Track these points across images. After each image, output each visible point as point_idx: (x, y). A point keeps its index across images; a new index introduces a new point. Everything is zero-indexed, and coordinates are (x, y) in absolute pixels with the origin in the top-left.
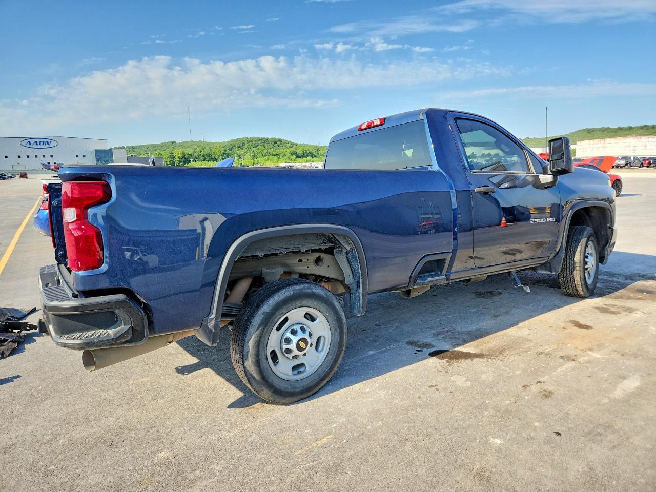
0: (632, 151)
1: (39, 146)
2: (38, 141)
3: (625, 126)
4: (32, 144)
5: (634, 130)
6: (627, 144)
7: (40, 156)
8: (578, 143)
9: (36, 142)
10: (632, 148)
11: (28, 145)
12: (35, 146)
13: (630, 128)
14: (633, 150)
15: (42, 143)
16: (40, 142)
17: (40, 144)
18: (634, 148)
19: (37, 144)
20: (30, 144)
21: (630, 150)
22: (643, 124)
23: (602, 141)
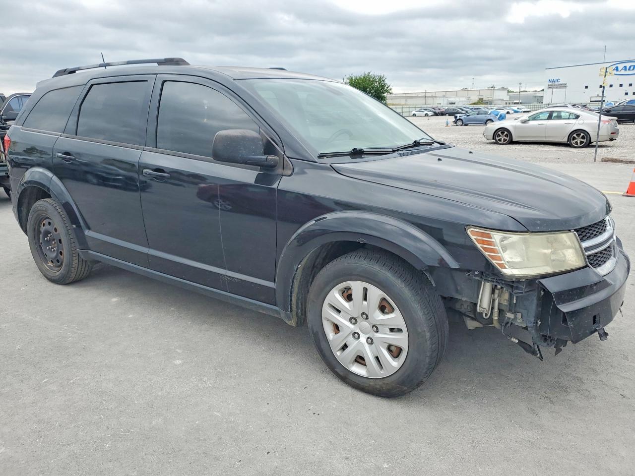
1: (628, 72)
2: (628, 65)
4: (619, 69)
7: (626, 86)
9: (625, 67)
11: (615, 72)
12: (623, 72)
15: (632, 68)
16: (630, 67)
17: (629, 69)
19: (626, 70)
20: (617, 69)
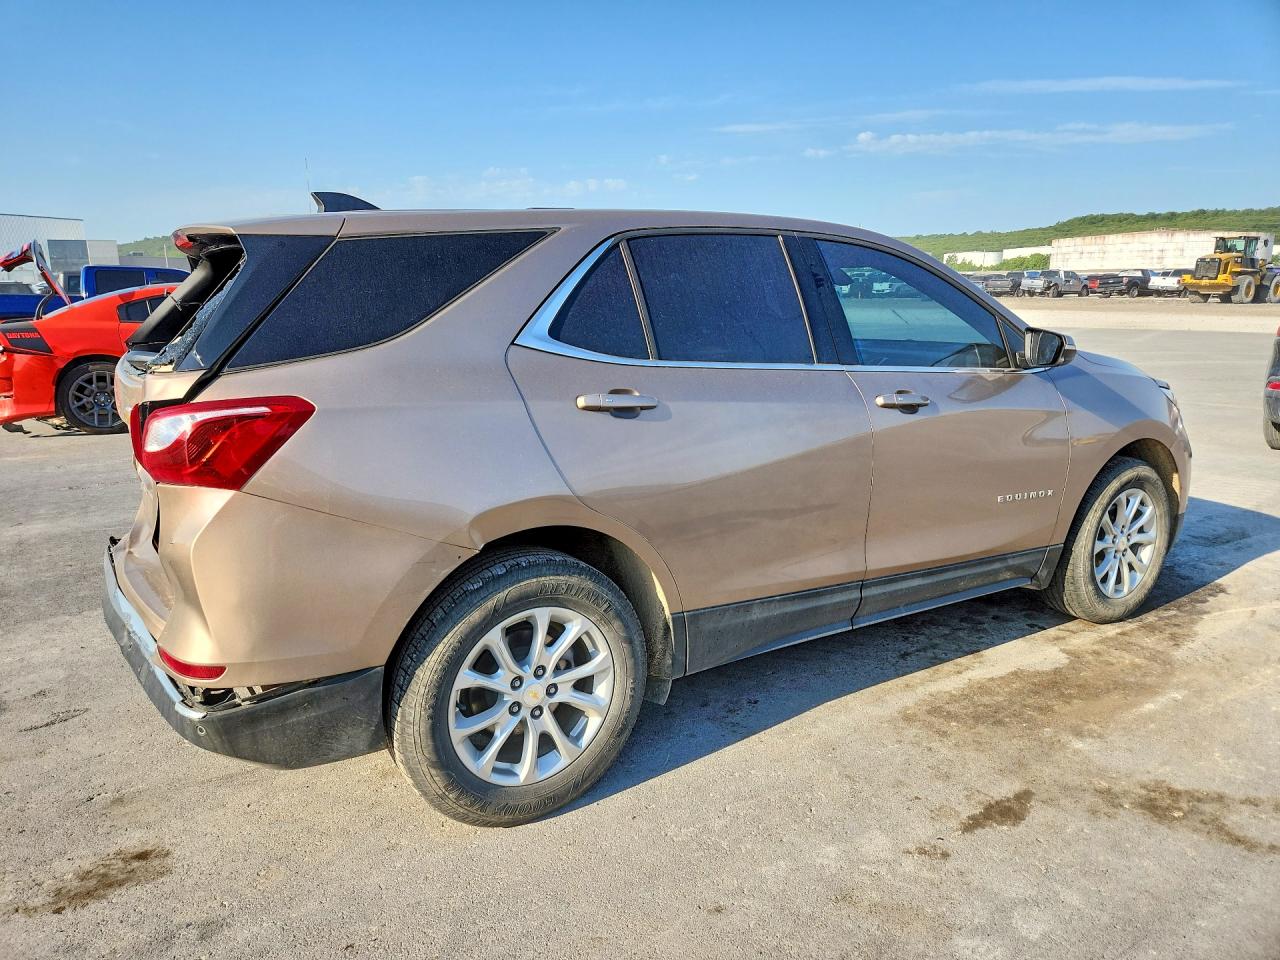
0: (1155, 260)
3: (1163, 210)
5: (1179, 219)
6: (1148, 247)
8: (1055, 243)
10: (1156, 254)
13: (1172, 216)
14: (1159, 258)
18: (1159, 254)
21: (1152, 258)
22: (1196, 208)
23: (1099, 239)
